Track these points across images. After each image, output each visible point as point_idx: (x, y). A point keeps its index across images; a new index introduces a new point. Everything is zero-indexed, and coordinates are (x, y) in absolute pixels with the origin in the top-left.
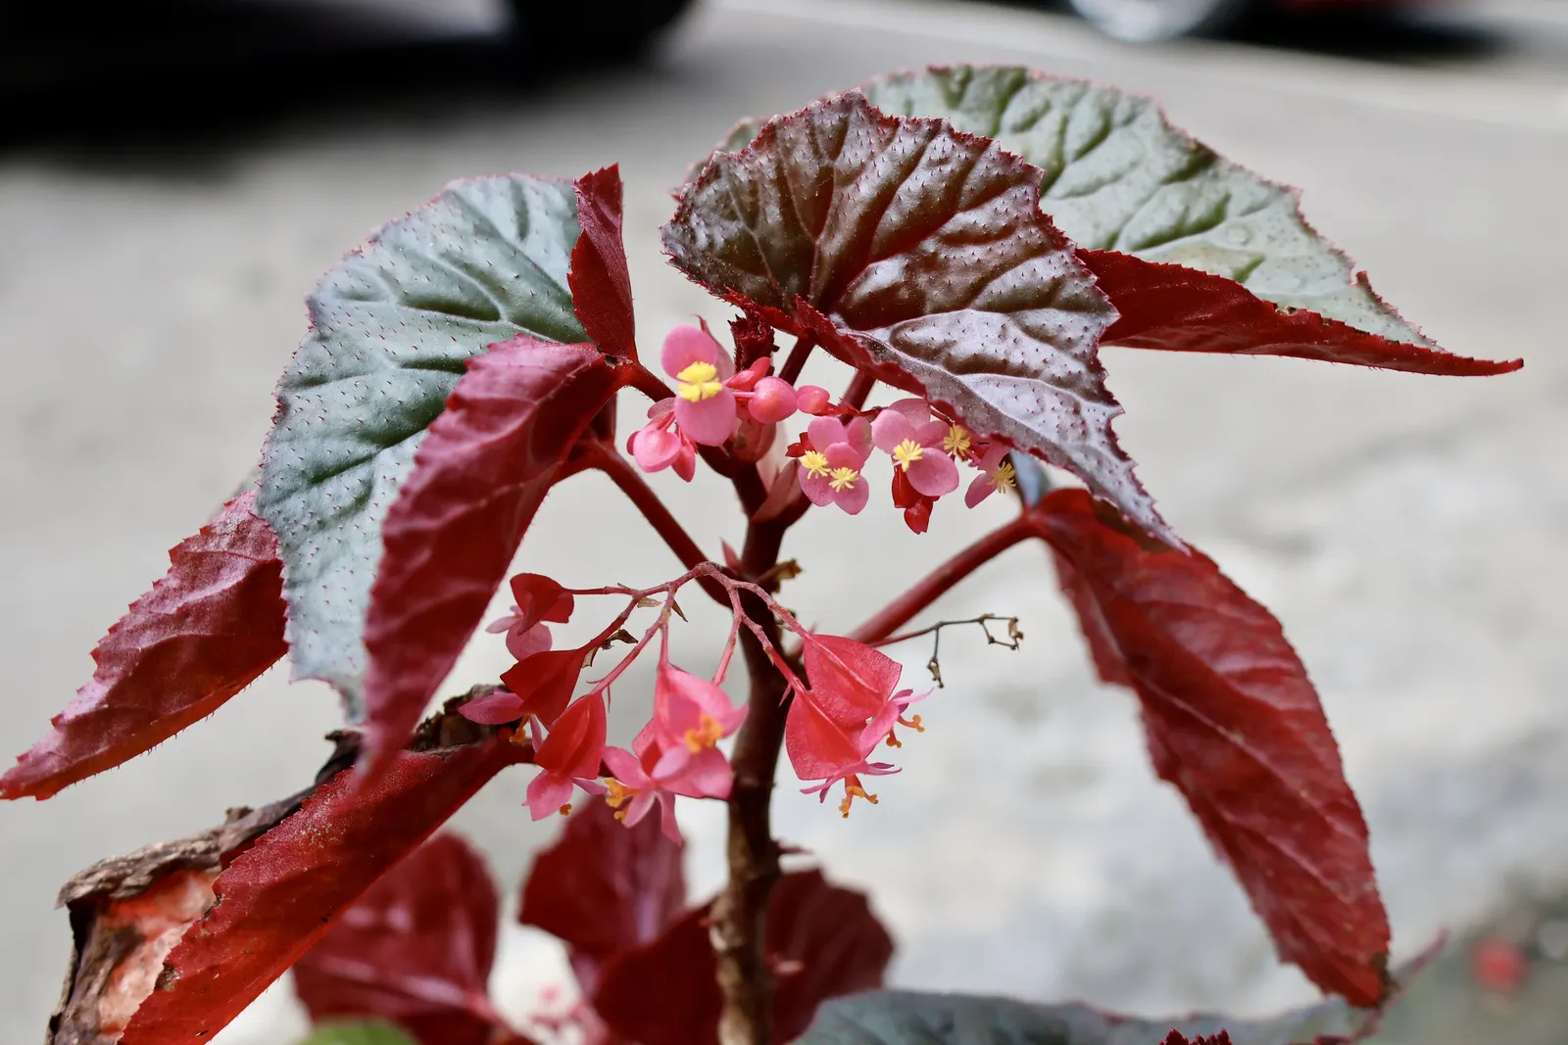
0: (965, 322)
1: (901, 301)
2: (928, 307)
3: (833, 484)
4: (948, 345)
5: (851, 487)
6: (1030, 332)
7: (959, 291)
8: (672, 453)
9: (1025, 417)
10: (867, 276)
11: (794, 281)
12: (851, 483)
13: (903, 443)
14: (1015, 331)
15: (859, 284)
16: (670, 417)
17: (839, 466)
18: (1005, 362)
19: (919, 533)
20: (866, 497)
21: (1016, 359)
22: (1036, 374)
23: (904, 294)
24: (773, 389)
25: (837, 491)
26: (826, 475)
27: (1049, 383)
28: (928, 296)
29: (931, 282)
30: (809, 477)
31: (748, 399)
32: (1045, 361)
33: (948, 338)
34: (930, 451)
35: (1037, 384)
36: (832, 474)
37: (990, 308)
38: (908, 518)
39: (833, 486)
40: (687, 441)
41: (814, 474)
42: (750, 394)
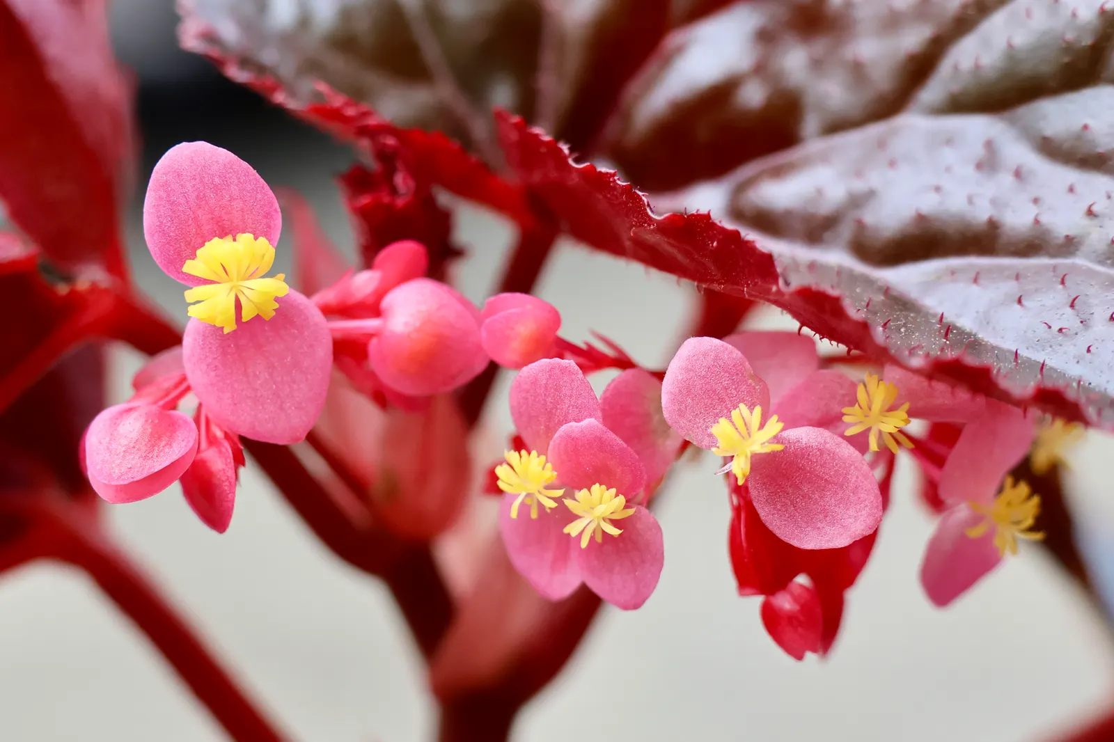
0: (899, 146)
1: (748, 115)
2: (810, 124)
3: (573, 529)
4: (857, 201)
5: (615, 532)
6: (1052, 149)
7: (882, 79)
8: (177, 449)
9: (1041, 344)
10: (667, 61)
11: (502, 96)
12: (616, 523)
13: (735, 413)
14: (1018, 152)
15: (649, 86)
16: (182, 386)
17: (585, 482)
18: (993, 225)
19: (799, 657)
20: (657, 560)
21: (1018, 219)
22: (1070, 245)
23: (753, 96)
24: (423, 308)
25: (584, 543)
26: (553, 504)
27: (1101, 262)
28: (810, 99)
29: (817, 65)
30: (514, 514)
31: (371, 336)
32: (1090, 213)
33: (859, 186)
34: (806, 435)
35: (1074, 268)
36: (568, 502)
37: (959, 105)
38: (772, 620)
39: (574, 534)
40: (219, 434)
41: (524, 508)
42: (370, 324)
